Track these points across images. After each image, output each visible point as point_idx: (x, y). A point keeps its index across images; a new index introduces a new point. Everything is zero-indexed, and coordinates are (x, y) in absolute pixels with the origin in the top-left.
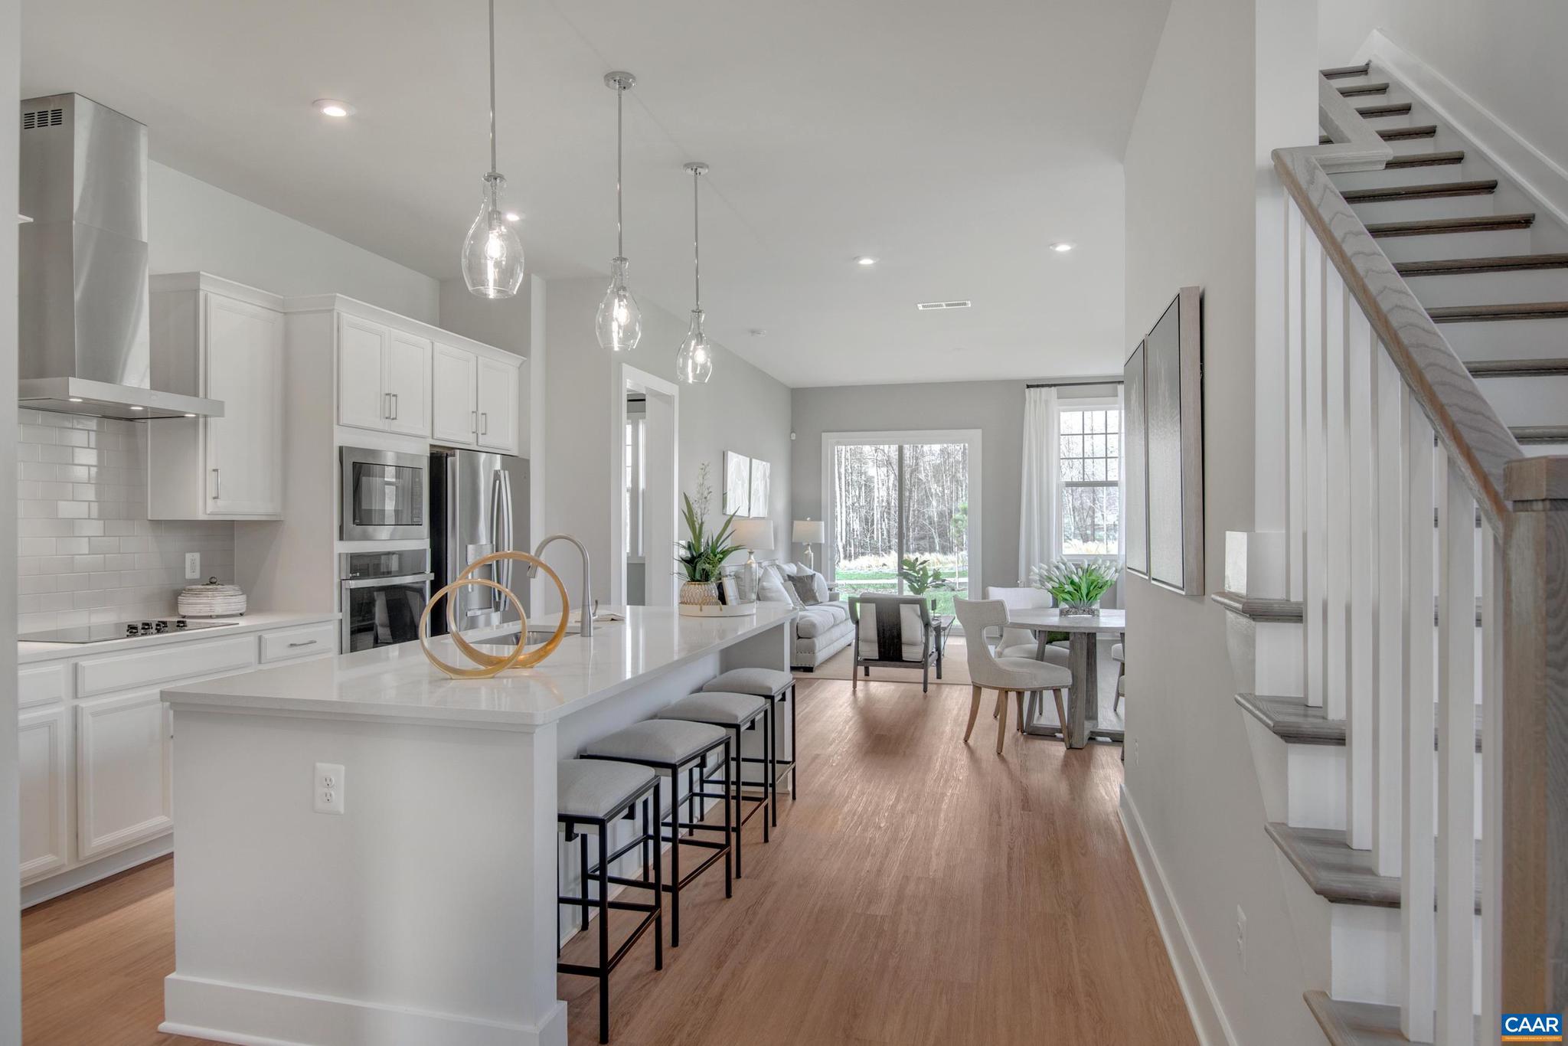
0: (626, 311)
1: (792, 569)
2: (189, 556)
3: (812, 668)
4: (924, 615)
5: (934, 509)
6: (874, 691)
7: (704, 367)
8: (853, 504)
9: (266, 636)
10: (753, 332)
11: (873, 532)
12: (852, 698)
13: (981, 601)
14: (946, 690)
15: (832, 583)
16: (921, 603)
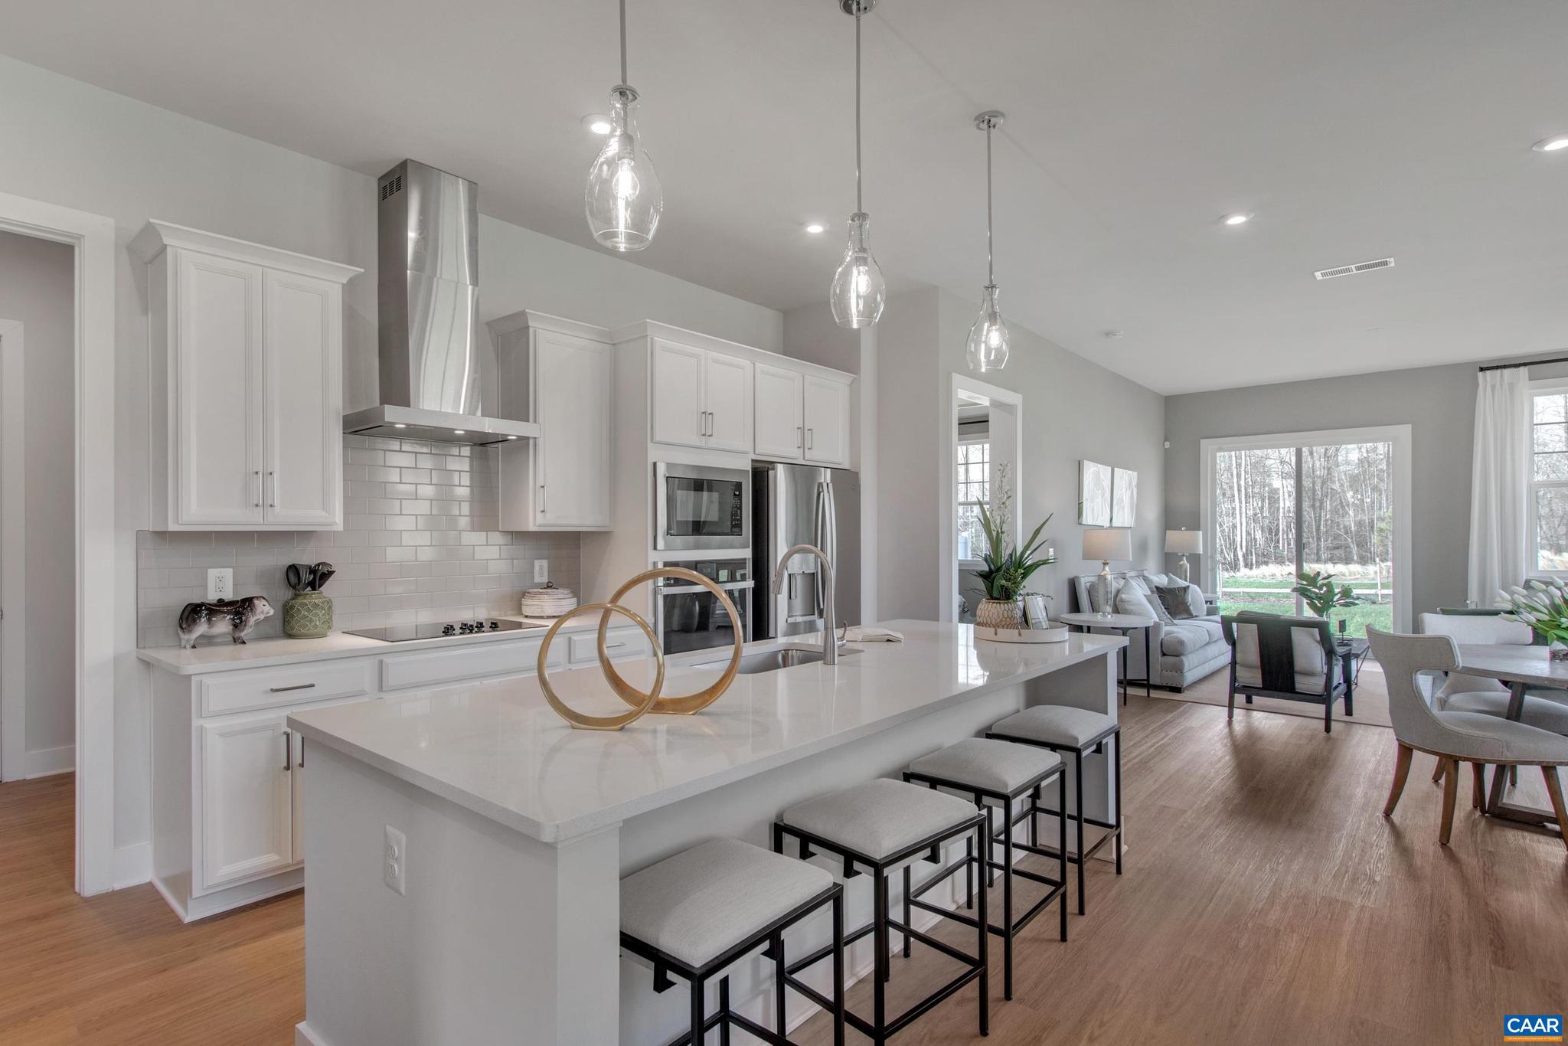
0: (866, 277)
1: (1162, 580)
2: (537, 563)
3: (1181, 688)
4: (1325, 640)
5: (1351, 519)
6: (1257, 723)
7: (999, 350)
8: (1255, 515)
9: (575, 638)
10: (1107, 334)
11: (1278, 542)
12: (1227, 730)
13: (1411, 635)
14: (1359, 732)
15: (1214, 596)
16: (1323, 627)
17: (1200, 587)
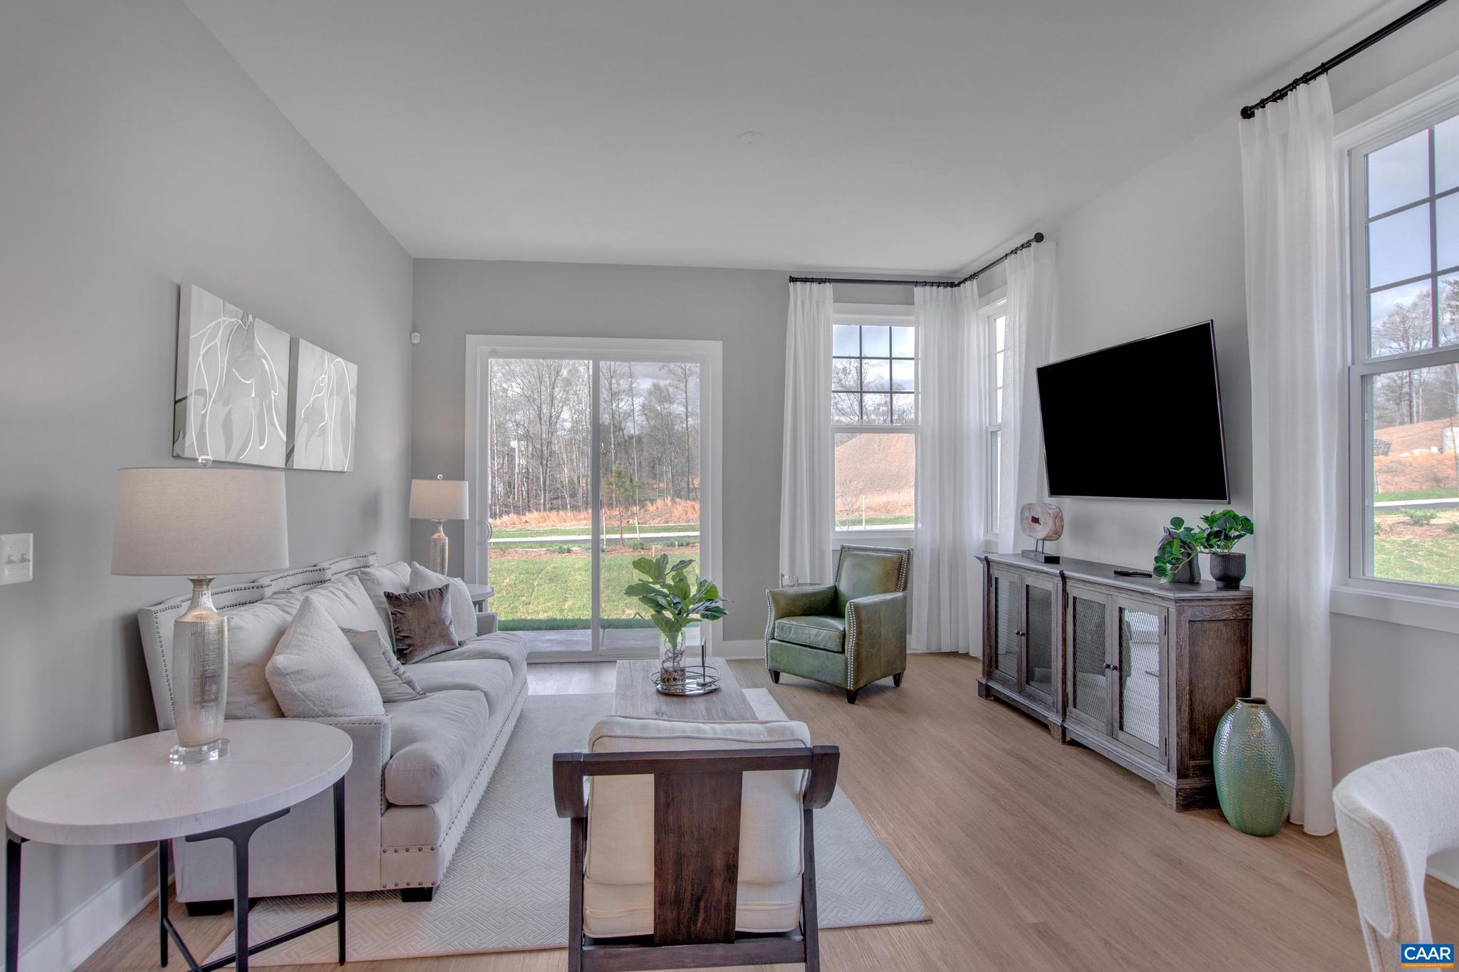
17: (463, 579)
